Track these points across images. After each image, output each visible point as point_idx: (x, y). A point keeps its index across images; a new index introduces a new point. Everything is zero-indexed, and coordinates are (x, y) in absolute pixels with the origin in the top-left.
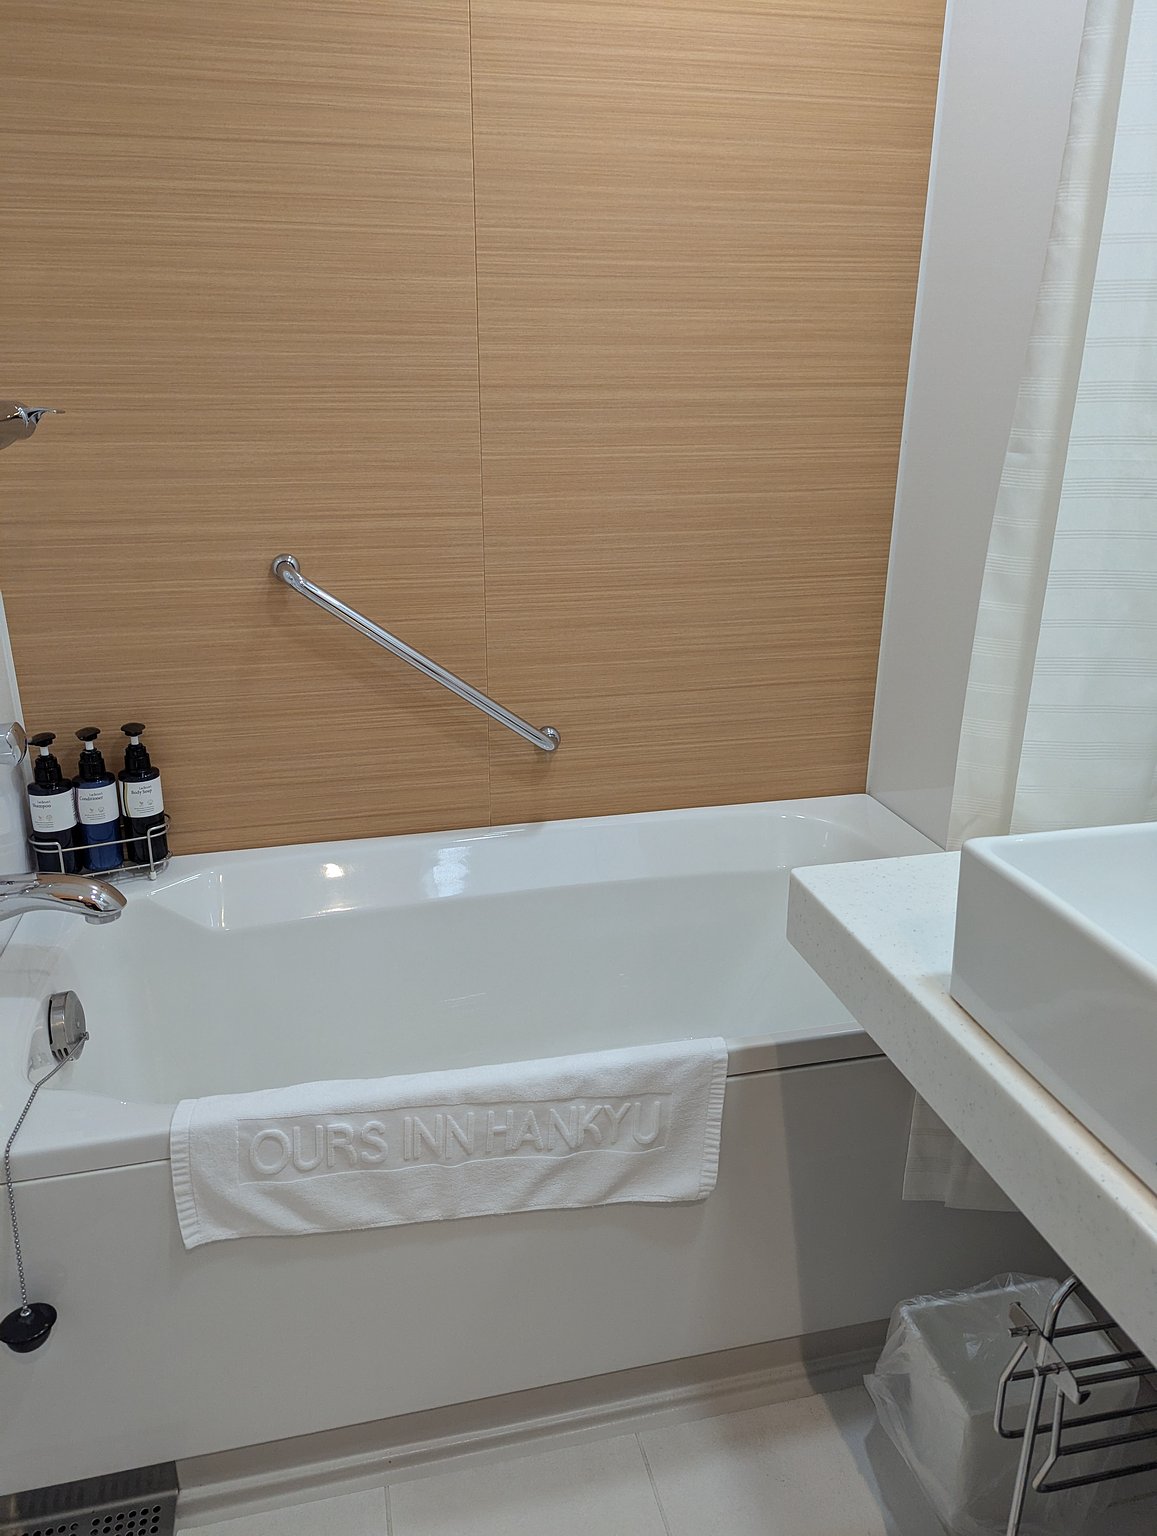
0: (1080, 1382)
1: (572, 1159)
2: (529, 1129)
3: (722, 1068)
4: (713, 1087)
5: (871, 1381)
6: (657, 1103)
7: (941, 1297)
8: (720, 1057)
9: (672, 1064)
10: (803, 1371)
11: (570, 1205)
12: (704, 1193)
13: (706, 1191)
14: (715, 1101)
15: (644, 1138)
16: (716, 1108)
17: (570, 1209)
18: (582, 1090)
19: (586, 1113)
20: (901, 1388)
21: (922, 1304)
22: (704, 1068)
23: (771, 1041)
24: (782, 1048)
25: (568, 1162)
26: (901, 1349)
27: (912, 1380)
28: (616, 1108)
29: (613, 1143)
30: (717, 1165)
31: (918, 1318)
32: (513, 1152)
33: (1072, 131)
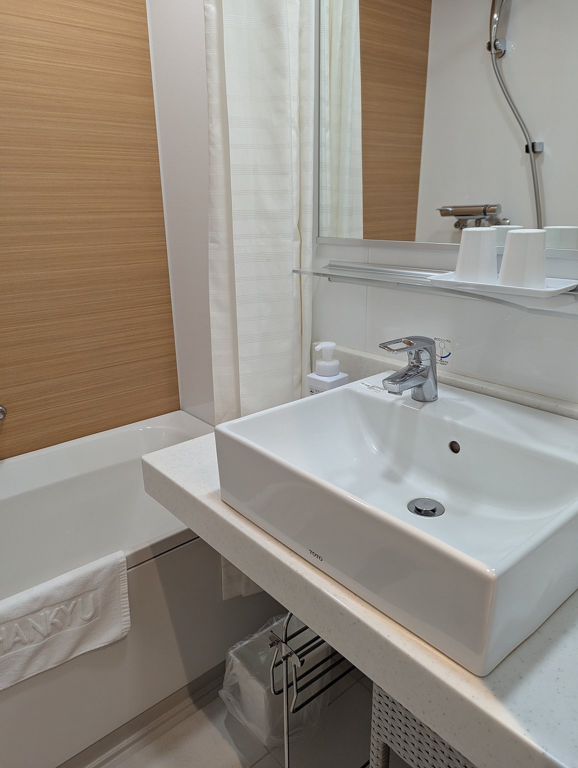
0: (300, 657)
1: (46, 643)
2: (17, 634)
3: (124, 566)
4: (121, 577)
5: (223, 693)
6: (91, 595)
7: (246, 640)
8: (122, 560)
9: (96, 573)
10: (191, 701)
11: (49, 667)
12: (125, 634)
13: (125, 632)
14: (122, 584)
15: (86, 616)
16: (124, 587)
17: (51, 669)
18: (47, 602)
19: (50, 615)
20: (236, 690)
21: (238, 646)
22: (115, 569)
23: (147, 545)
24: (153, 547)
25: (44, 644)
26: (233, 672)
27: (240, 684)
28: (68, 606)
29: (69, 626)
30: (129, 616)
31: (238, 654)
32: (9, 650)
33: (209, 97)
